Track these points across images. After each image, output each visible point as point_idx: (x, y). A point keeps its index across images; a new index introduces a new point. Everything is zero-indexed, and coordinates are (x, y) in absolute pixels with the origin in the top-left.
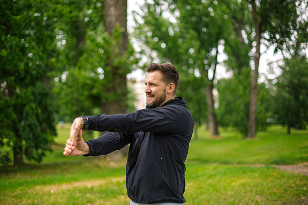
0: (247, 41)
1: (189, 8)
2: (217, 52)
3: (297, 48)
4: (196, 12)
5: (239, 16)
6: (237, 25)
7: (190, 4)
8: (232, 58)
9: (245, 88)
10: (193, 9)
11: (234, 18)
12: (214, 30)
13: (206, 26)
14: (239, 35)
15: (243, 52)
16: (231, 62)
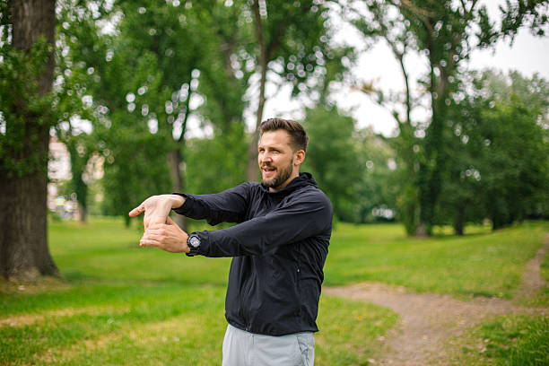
0: (239, 75)
1: (142, 10)
2: (190, 91)
3: (324, 90)
4: (156, 19)
5: (228, 30)
6: (224, 47)
7: (145, 5)
8: (214, 104)
9: (239, 158)
10: (150, 14)
11: (220, 33)
12: (185, 54)
13: (173, 44)
14: (226, 63)
15: (232, 95)
16: (212, 111)
